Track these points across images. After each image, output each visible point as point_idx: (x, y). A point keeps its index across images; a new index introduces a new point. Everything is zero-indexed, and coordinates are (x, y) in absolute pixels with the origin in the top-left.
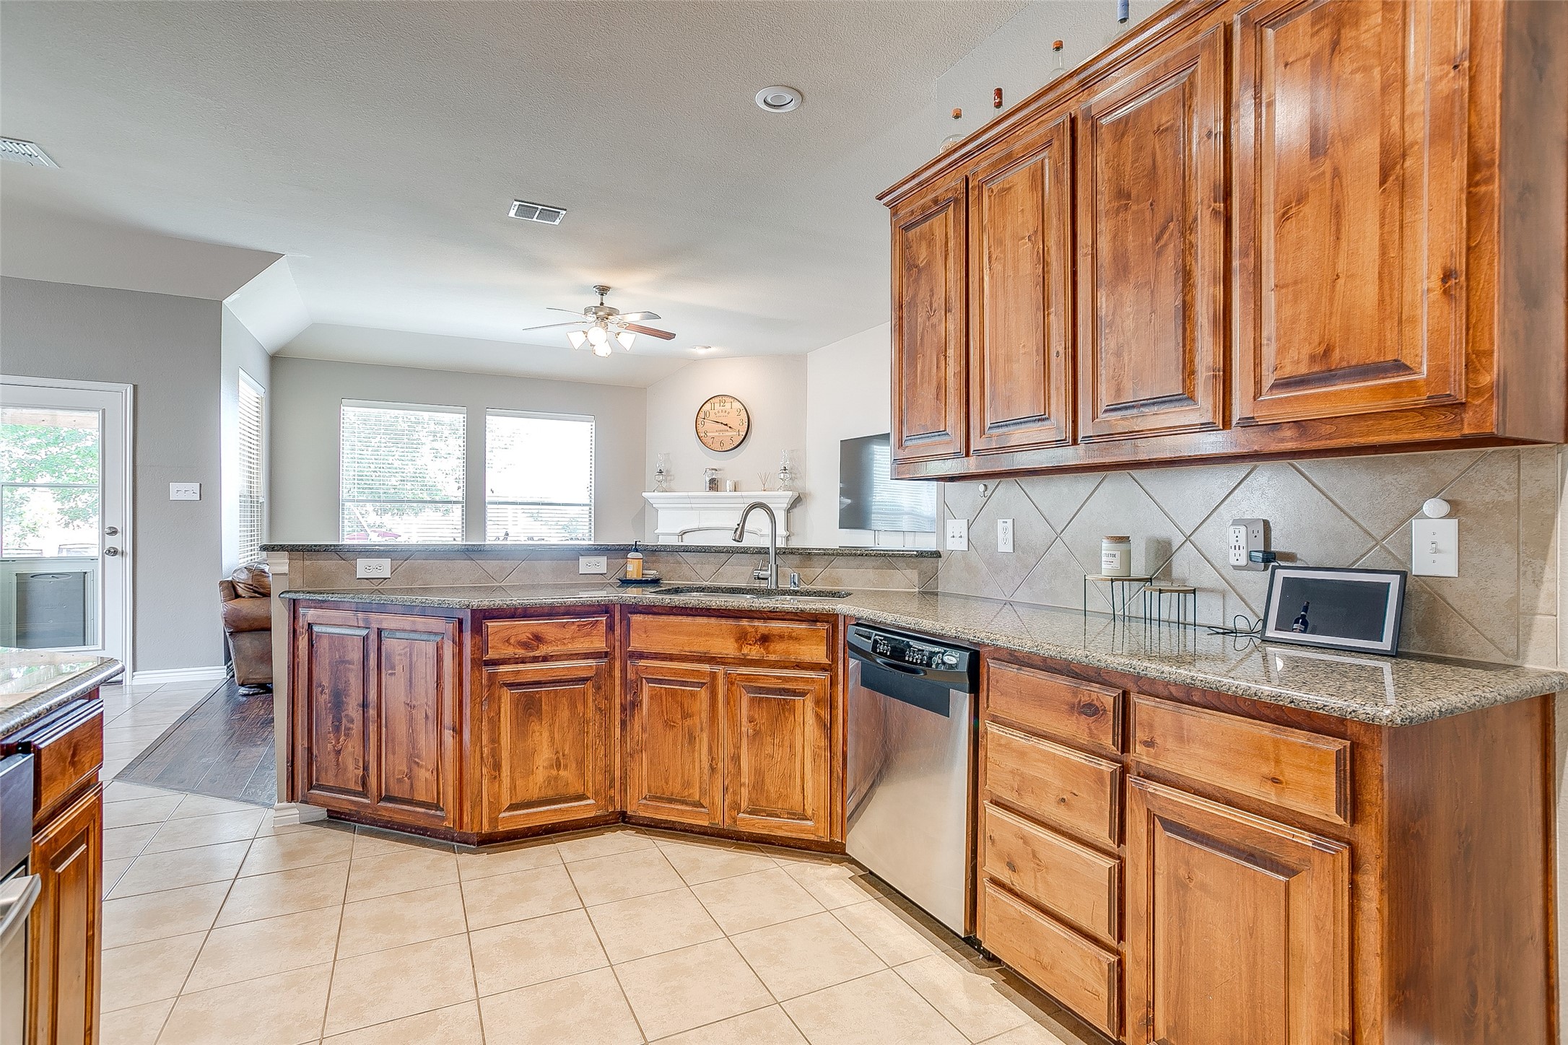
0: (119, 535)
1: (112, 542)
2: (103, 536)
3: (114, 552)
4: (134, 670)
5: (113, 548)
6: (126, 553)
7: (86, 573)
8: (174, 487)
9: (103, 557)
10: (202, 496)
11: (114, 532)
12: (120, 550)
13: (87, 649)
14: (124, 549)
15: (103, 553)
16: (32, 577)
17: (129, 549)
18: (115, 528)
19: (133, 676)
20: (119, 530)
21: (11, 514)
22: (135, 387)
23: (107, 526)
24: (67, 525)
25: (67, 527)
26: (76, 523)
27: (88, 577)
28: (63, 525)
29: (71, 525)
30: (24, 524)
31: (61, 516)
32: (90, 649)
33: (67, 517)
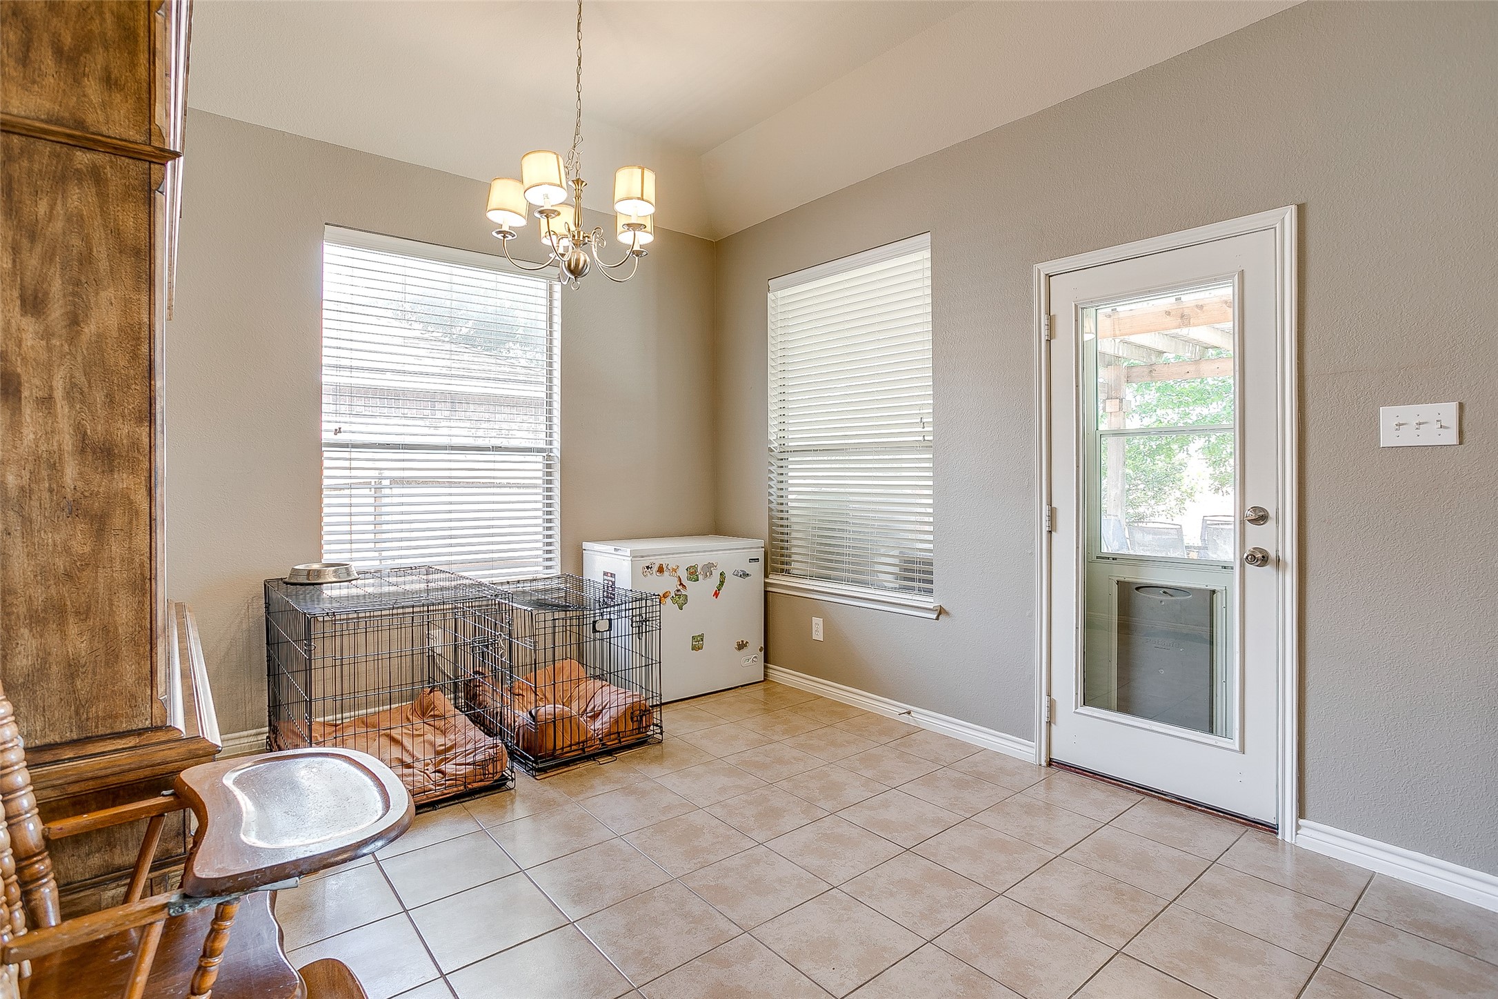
0: (1271, 524)
1: (1260, 537)
2: (1242, 523)
3: (1261, 559)
4: (1301, 814)
5: (1261, 550)
6: (1285, 563)
7: (1214, 592)
8: (1389, 416)
9: (1242, 566)
10: (1467, 435)
11: (1261, 517)
12: (1272, 554)
13: (1213, 743)
14: (1280, 554)
15: (1241, 560)
16: (1137, 589)
17: (1290, 554)
18: (1263, 510)
19: (1298, 827)
20: (1272, 514)
21: (1172, 479)
22: (1301, 210)
23: (1249, 505)
24: (1217, 490)
25: (1217, 492)
26: (1224, 489)
27: (1218, 599)
28: (1213, 491)
29: (1220, 491)
30: (1183, 489)
31: (1212, 482)
32: (1219, 744)
33: (1216, 483)
